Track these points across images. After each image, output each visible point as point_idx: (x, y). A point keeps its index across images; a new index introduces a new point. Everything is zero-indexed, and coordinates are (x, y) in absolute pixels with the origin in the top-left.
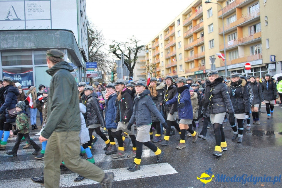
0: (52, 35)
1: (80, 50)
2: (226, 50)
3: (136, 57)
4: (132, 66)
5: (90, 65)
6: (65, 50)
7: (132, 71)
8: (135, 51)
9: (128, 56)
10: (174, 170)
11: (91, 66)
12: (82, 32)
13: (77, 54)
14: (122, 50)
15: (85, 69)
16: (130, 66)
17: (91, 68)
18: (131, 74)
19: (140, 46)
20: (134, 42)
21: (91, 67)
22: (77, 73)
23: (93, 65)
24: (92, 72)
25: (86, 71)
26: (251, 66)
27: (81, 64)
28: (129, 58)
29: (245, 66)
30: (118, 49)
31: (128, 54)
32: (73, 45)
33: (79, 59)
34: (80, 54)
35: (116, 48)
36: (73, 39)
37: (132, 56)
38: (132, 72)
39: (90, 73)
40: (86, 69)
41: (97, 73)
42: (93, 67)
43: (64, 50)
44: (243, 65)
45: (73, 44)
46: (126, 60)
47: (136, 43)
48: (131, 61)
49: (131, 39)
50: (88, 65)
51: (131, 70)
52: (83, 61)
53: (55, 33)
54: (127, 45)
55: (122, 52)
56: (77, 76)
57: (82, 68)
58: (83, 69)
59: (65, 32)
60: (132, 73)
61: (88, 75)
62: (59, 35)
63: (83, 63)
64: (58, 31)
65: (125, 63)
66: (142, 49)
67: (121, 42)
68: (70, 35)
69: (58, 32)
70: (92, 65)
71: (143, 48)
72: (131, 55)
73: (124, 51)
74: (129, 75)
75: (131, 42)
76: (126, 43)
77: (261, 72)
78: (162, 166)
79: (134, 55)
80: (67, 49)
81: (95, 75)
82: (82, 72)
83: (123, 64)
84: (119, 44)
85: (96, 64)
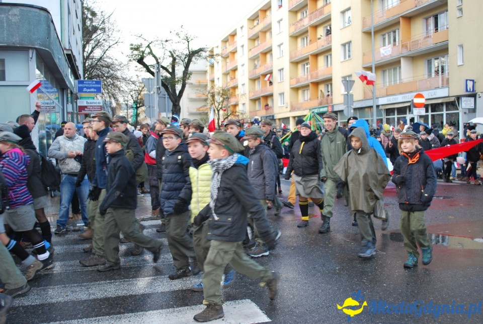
0: (3, 16)
1: (65, 52)
2: (375, 64)
3: (187, 73)
4: (177, 92)
5: (85, 87)
6: (31, 52)
7: (177, 103)
8: (186, 60)
9: (170, 70)
10: (262, 314)
11: (88, 88)
12: (69, 13)
13: (57, 61)
14: (158, 56)
15: (74, 96)
16: (174, 91)
17: (89, 92)
18: (176, 110)
19: (196, 48)
21: (89, 90)
22: (57, 103)
23: (94, 86)
24: (89, 101)
25: (77, 98)
26: (426, 100)
27: (67, 83)
28: (173, 73)
29: (412, 100)
30: (149, 53)
31: (171, 66)
32: (50, 40)
33: (61, 71)
34: (65, 60)
35: (143, 52)
36: (49, 27)
37: (179, 71)
38: (179, 105)
39: (85, 104)
40: (76, 94)
41: (101, 104)
42: (92, 90)
43: (28, 51)
44: (409, 97)
45: (50, 38)
46: (166, 78)
47: (188, 42)
48: (177, 80)
49: (177, 34)
50: (81, 85)
51: (176, 100)
52: (70, 77)
53: (9, 11)
54: (170, 47)
55: (157, 60)
56: (57, 109)
57: (69, 92)
58: (69, 95)
59: (30, 11)
60: (178, 108)
61: (82, 108)
62: (17, 18)
63: (71, 80)
64: (15, 7)
65: (163, 85)
66: (200, 56)
67: (156, 39)
68: (42, 19)
69: (16, 10)
70: (91, 86)
71: (203, 54)
72: (176, 68)
73: (162, 59)
74: (172, 110)
75: (176, 39)
76: (167, 41)
77: (445, 112)
78: (237, 306)
79: (184, 69)
80: (36, 48)
81: (96, 109)
82: (67, 101)
83: (158, 87)
84: (150, 43)
85: (100, 86)
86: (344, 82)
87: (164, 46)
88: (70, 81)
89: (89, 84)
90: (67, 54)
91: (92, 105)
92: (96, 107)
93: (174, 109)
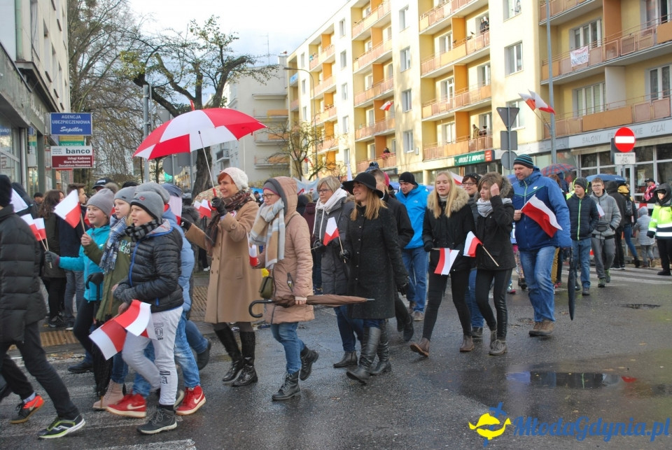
3: (219, 99)
5: (64, 125)
8: (218, 79)
11: (68, 126)
14: (171, 71)
15: (44, 140)
17: (71, 133)
19: (236, 55)
20: (214, 45)
21: (70, 130)
23: (78, 122)
24: (71, 148)
25: (52, 143)
27: (24, 118)
28: (198, 99)
35: (144, 65)
37: (208, 95)
39: (64, 154)
41: (91, 154)
42: (76, 129)
47: (221, 47)
49: (204, 35)
50: (57, 122)
58: (33, 139)
61: (58, 160)
66: (243, 69)
70: (74, 122)
71: (249, 65)
72: (203, 91)
73: (176, 76)
75: (202, 42)
76: (184, 46)
79: (215, 92)
81: (83, 162)
82: (28, 149)
83: (148, 123)
84: (156, 50)
85: (89, 122)
86: (500, 110)
87: (181, 54)
88: (36, 115)
89: (71, 119)
90: (21, 70)
91: (75, 154)
92: (83, 158)
93: (200, 160)
